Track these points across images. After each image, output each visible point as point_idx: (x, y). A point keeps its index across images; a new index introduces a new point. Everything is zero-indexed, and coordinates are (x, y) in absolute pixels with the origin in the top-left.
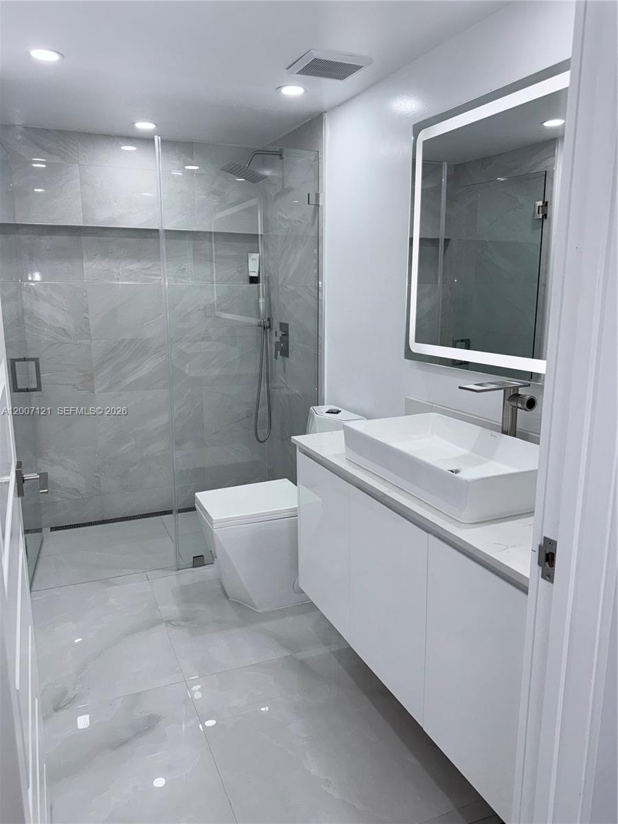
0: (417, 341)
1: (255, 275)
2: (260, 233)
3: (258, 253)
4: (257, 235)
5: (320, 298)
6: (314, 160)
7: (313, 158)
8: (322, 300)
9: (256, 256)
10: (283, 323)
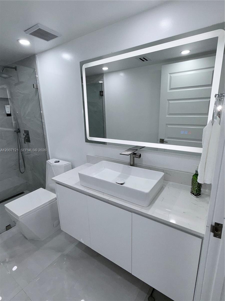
0: (90, 136)
1: (9, 113)
2: (9, 98)
3: (9, 105)
4: (8, 99)
5: (43, 121)
6: (33, 72)
7: (32, 71)
8: (44, 122)
9: (8, 106)
10: (26, 131)
